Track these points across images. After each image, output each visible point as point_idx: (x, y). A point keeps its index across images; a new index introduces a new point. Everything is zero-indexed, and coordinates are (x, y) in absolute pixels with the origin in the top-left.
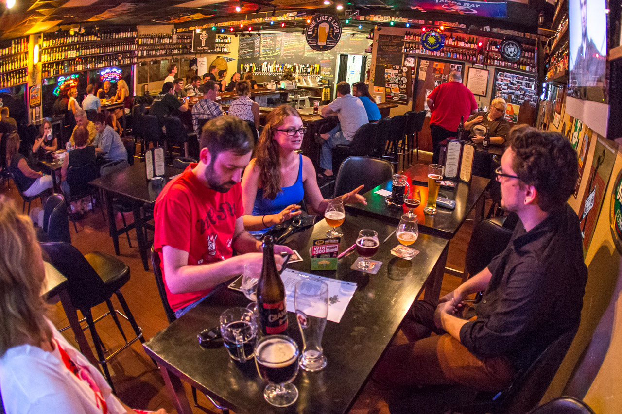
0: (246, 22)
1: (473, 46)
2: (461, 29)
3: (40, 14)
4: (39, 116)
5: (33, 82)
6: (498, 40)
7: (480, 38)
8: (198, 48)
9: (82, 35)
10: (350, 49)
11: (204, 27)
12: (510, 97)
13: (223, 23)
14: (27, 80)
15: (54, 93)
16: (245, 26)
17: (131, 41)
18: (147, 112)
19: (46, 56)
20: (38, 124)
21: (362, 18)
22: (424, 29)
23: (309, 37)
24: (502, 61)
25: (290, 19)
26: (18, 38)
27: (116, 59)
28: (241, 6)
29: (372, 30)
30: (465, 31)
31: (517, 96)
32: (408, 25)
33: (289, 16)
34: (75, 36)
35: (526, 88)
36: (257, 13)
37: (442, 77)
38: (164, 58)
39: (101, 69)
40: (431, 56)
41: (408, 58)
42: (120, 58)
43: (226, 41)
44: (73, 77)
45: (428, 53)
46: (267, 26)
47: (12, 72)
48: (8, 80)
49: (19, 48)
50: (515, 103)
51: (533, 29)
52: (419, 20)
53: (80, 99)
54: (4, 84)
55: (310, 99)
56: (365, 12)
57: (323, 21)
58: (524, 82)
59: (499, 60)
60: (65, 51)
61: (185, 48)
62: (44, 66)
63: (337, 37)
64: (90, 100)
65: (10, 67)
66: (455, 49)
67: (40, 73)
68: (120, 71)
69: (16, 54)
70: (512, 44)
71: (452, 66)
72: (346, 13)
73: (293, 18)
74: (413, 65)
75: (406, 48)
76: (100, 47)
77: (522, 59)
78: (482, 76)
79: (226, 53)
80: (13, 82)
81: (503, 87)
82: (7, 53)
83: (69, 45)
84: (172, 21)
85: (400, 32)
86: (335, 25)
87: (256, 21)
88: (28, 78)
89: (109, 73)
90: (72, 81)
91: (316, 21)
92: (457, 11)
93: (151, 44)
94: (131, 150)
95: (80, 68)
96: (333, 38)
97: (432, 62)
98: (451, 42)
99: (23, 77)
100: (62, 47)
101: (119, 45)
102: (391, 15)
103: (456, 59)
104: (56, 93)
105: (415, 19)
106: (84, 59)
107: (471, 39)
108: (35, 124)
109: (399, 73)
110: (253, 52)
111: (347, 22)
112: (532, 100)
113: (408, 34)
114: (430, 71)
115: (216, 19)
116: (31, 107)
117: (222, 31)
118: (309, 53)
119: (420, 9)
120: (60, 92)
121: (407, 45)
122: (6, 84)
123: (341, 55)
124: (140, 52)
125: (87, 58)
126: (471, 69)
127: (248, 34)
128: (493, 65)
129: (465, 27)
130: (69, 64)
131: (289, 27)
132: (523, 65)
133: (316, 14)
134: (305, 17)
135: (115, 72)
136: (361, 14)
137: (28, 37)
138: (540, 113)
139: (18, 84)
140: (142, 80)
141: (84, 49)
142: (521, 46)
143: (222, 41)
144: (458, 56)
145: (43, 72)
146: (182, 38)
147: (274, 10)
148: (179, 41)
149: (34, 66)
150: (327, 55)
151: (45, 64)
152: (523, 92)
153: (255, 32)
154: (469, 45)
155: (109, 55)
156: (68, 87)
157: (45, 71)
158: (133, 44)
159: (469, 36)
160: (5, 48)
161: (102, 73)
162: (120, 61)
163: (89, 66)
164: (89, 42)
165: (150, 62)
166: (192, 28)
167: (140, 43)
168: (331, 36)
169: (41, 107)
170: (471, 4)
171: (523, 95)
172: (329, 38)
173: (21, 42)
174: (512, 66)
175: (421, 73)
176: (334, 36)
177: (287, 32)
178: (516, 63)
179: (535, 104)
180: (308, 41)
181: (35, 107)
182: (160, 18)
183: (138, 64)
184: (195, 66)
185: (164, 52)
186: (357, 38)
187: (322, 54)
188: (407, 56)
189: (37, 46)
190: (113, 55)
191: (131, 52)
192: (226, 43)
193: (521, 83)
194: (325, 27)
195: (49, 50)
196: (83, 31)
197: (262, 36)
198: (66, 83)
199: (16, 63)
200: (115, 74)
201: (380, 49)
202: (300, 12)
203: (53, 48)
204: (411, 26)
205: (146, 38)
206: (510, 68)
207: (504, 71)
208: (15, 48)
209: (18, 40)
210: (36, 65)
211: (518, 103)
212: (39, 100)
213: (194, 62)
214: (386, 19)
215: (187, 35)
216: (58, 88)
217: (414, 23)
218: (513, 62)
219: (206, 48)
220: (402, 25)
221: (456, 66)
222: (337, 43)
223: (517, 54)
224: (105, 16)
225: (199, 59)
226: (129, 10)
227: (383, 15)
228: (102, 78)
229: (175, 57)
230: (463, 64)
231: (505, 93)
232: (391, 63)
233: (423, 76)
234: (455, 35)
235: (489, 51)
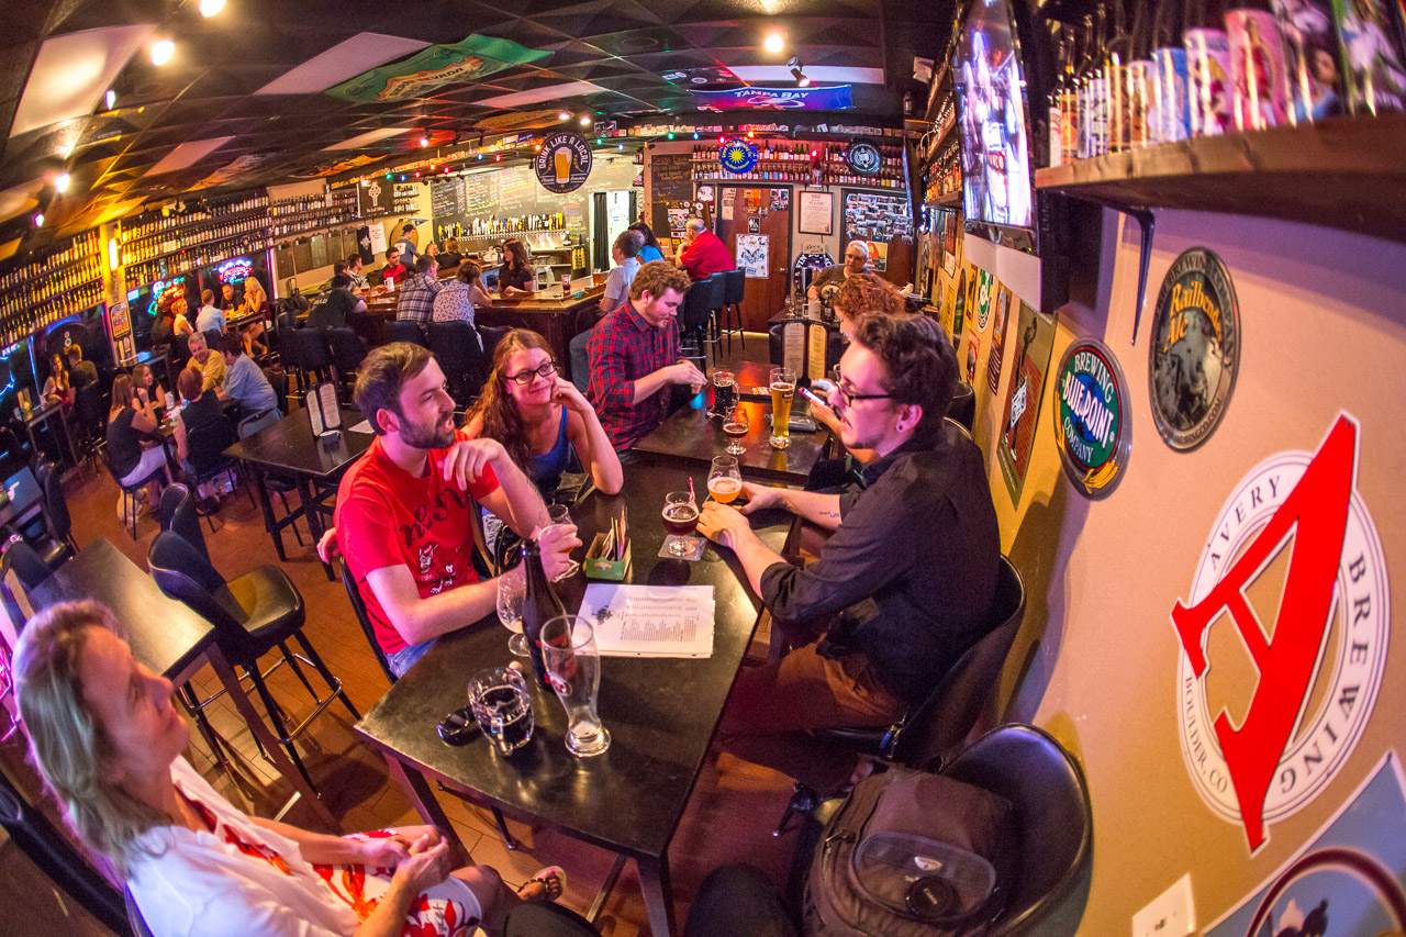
0: (440, 161)
1: (802, 157)
2: (782, 133)
3: (111, 192)
4: (130, 352)
5: (114, 298)
6: (841, 144)
7: (813, 144)
8: (368, 211)
9: (183, 214)
10: (609, 183)
11: (373, 175)
12: (870, 232)
13: (403, 167)
14: (104, 297)
15: (149, 311)
16: (437, 167)
17: (261, 212)
18: (302, 324)
19: (129, 254)
20: (131, 365)
21: (622, 133)
22: (722, 140)
23: (541, 173)
24: (852, 176)
25: (508, 147)
26: (81, 233)
27: (241, 244)
28: (429, 137)
29: (641, 150)
30: (788, 136)
31: (881, 229)
32: (696, 136)
33: (507, 143)
34: (170, 217)
35: (893, 215)
36: (455, 144)
37: (760, 212)
38: (316, 232)
39: (220, 264)
40: (738, 180)
41: (702, 188)
42: (246, 242)
43: (411, 193)
44: (176, 281)
45: (732, 176)
46: (473, 162)
47: (79, 288)
48: (74, 302)
49: (86, 249)
50: (880, 240)
51: (896, 121)
52: (713, 125)
53: (192, 316)
54: (68, 308)
55: (553, 269)
56: (624, 123)
57: (563, 145)
58: (890, 205)
59: (847, 175)
60: (158, 243)
61: (346, 213)
62: (128, 271)
63: (586, 168)
64: (208, 315)
65: (74, 281)
66: (775, 167)
67: (124, 283)
68: (249, 263)
69: (80, 259)
70: (866, 148)
71: (774, 193)
72: (596, 129)
73: (513, 146)
74: (711, 198)
75: (697, 171)
76: (212, 229)
77: (883, 169)
78: (822, 203)
79: (412, 213)
80: (83, 303)
81: (858, 217)
82: (67, 259)
83: (164, 232)
84: (321, 174)
85: (683, 147)
86: (581, 149)
87: (454, 157)
88: (105, 295)
89: (233, 269)
90: (175, 289)
91: (550, 146)
92: (772, 105)
93: (292, 214)
94: (281, 389)
95: (185, 266)
96: (581, 169)
97: (740, 189)
98: (767, 155)
99: (96, 294)
100: (152, 237)
101: (243, 222)
102: (669, 124)
103: (779, 180)
104: (153, 311)
105: (706, 125)
106: (190, 252)
107: (800, 147)
108: (125, 365)
109: (690, 212)
110: (456, 206)
111: (599, 142)
112: (905, 232)
113: (698, 149)
114: (739, 205)
115: (391, 160)
116: (115, 339)
117: (403, 178)
118: (544, 197)
119: (712, 109)
120: (159, 308)
121: (699, 167)
122: (71, 309)
123: (596, 194)
124: (277, 229)
125: (194, 249)
126: (803, 195)
127: (444, 178)
128: (839, 184)
129: (787, 129)
130: (167, 263)
131: (508, 159)
132: (885, 178)
133: (548, 135)
134: (532, 142)
135: (241, 266)
136: (620, 127)
137: (97, 229)
138: (921, 252)
139: (91, 306)
140: (285, 272)
141: (189, 236)
142: (879, 150)
143: (405, 194)
144: (781, 176)
145: (127, 280)
146: (341, 198)
147: (482, 137)
148: (337, 203)
149: (112, 273)
150: (573, 197)
151: (129, 268)
152: (890, 222)
153: (455, 174)
154: (796, 157)
155: (230, 240)
156: (171, 299)
157: (131, 279)
158: (264, 217)
159: (795, 142)
160: (63, 251)
161: (221, 270)
162: (246, 248)
163: (199, 262)
164: (195, 223)
165: (294, 242)
166: (354, 180)
167: (275, 214)
168: (577, 167)
169: (132, 336)
170: (793, 93)
171: (891, 226)
172: (573, 171)
173: (87, 239)
174: (869, 183)
175: (724, 208)
176: (580, 166)
177: (506, 167)
178: (874, 177)
179: (911, 238)
180: (540, 180)
181: (122, 338)
182: (301, 170)
183: (276, 247)
184: (366, 239)
185: (315, 223)
186: (618, 163)
187: (565, 197)
188: (700, 185)
189: (113, 242)
190: (234, 239)
191: (263, 230)
192: (411, 197)
193: (886, 208)
194: (564, 154)
195: (133, 245)
196: (183, 207)
197: (466, 178)
198: (166, 293)
199: (83, 272)
200: (241, 269)
201: (655, 178)
202: (522, 134)
203: (139, 240)
204: (702, 137)
205: (284, 206)
206: (865, 186)
207: (856, 192)
208: (79, 249)
209: (83, 236)
210: (116, 271)
211: (885, 240)
212: (127, 326)
213: (364, 232)
214: (661, 131)
215: (348, 191)
216: (154, 302)
217: (706, 132)
218: (869, 175)
219: (380, 209)
220: (689, 137)
221: (780, 191)
222: (586, 177)
223: (874, 164)
224: (215, 181)
225: (371, 228)
226: (251, 165)
227: (654, 125)
228: (221, 277)
229: (332, 229)
230: (790, 188)
231: (861, 226)
232: (675, 199)
233: (728, 213)
234: (773, 143)
235: (830, 162)
